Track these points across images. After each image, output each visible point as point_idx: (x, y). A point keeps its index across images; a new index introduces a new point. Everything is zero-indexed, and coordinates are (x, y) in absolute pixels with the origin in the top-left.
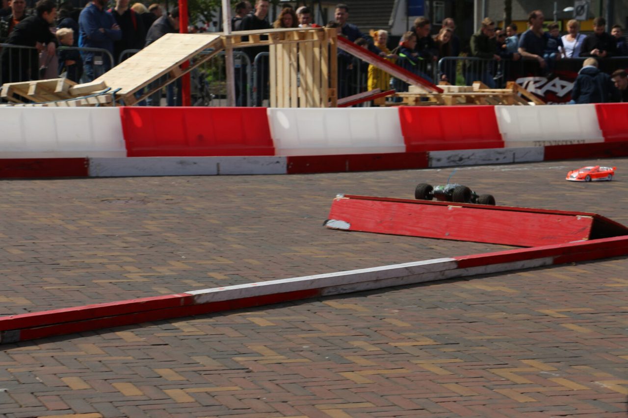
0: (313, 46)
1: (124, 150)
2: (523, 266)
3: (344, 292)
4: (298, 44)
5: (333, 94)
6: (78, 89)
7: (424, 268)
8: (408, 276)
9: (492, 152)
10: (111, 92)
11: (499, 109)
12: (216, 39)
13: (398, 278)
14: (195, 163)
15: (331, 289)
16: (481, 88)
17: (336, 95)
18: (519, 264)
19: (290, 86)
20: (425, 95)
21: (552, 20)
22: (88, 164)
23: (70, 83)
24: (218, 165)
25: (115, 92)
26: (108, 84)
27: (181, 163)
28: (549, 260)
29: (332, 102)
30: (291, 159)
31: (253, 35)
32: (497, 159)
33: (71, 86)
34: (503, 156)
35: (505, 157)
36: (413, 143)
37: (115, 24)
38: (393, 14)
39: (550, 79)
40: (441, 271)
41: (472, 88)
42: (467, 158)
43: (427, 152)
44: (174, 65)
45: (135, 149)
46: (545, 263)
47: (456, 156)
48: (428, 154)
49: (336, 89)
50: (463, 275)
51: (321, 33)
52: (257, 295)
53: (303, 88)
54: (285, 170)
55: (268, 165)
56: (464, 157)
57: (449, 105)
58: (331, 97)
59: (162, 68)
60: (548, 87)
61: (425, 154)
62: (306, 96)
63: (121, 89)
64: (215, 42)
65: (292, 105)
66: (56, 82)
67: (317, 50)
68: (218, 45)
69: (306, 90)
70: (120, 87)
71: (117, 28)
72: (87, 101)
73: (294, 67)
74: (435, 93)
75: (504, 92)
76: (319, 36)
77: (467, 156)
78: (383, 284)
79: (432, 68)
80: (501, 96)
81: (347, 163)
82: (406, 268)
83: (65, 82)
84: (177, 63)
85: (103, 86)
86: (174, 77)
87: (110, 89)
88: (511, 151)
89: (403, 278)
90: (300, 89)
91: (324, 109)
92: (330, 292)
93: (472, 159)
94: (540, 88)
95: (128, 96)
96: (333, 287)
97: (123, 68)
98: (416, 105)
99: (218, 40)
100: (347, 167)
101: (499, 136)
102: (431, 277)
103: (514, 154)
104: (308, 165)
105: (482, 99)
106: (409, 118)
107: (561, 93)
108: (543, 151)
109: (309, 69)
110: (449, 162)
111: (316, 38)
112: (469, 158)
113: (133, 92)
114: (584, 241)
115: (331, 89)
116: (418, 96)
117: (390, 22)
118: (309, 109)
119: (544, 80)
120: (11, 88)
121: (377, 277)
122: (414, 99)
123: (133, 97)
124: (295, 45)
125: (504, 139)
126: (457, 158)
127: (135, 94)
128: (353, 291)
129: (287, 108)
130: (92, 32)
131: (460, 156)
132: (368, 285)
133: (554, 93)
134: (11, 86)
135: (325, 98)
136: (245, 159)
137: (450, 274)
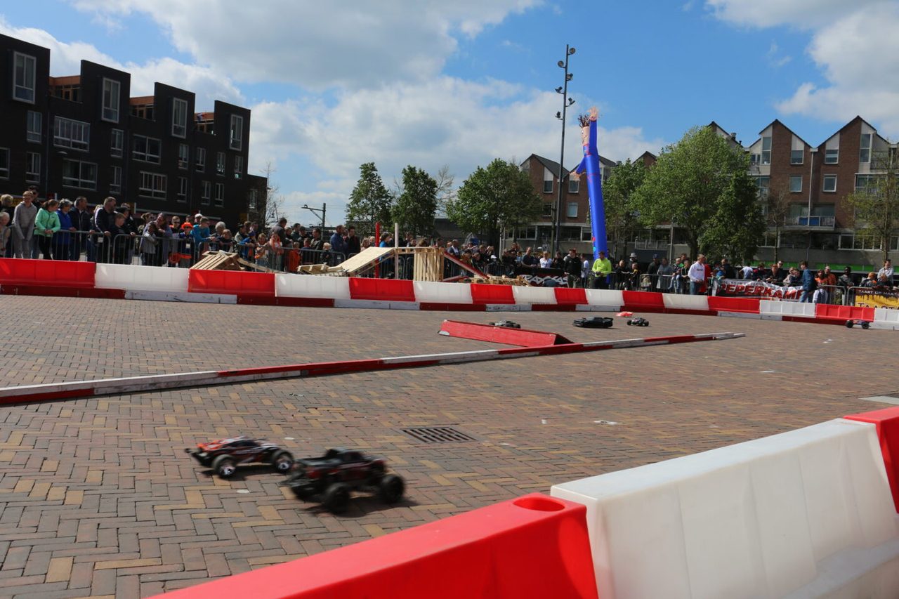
0: (434, 255)
1: (349, 296)
3: (449, 362)
7: (484, 353)
9: (511, 305)
10: (344, 271)
11: (514, 287)
13: (472, 357)
14: (380, 303)
17: (443, 277)
18: (525, 354)
19: (422, 272)
20: (481, 279)
22: (334, 301)
24: (390, 304)
25: (346, 271)
26: (343, 268)
27: (374, 303)
28: (537, 353)
29: (441, 280)
30: (422, 304)
32: (513, 309)
35: (516, 308)
36: (477, 300)
39: (534, 276)
40: (491, 355)
42: (501, 308)
44: (372, 261)
45: (354, 296)
47: (497, 306)
48: (485, 305)
49: (443, 275)
50: (501, 358)
51: (436, 250)
54: (419, 308)
55: (412, 305)
57: (492, 284)
58: (440, 277)
59: (367, 261)
60: (533, 279)
61: (482, 305)
62: (430, 276)
65: (423, 280)
67: (435, 257)
68: (392, 253)
69: (430, 274)
70: (348, 269)
71: (345, 243)
72: (334, 274)
73: (425, 264)
74: (486, 278)
78: (467, 360)
81: (448, 307)
82: (477, 353)
85: (341, 268)
86: (372, 266)
88: (518, 305)
90: (427, 273)
91: (437, 282)
92: (443, 362)
93: (503, 308)
95: (351, 273)
96: (444, 360)
97: (350, 261)
98: (478, 283)
102: (487, 358)
103: (520, 307)
104: (429, 307)
105: (506, 282)
106: (475, 288)
107: (538, 282)
108: (531, 306)
109: (431, 265)
110: (494, 309)
111: (435, 252)
113: (354, 271)
114: (552, 345)
115: (441, 274)
118: (431, 282)
119: (531, 276)
121: (464, 357)
122: (476, 280)
123: (354, 273)
124: (426, 254)
128: (453, 362)
129: (421, 281)
130: (337, 246)
132: (460, 359)
133: (535, 282)
135: (438, 279)
137: (495, 357)
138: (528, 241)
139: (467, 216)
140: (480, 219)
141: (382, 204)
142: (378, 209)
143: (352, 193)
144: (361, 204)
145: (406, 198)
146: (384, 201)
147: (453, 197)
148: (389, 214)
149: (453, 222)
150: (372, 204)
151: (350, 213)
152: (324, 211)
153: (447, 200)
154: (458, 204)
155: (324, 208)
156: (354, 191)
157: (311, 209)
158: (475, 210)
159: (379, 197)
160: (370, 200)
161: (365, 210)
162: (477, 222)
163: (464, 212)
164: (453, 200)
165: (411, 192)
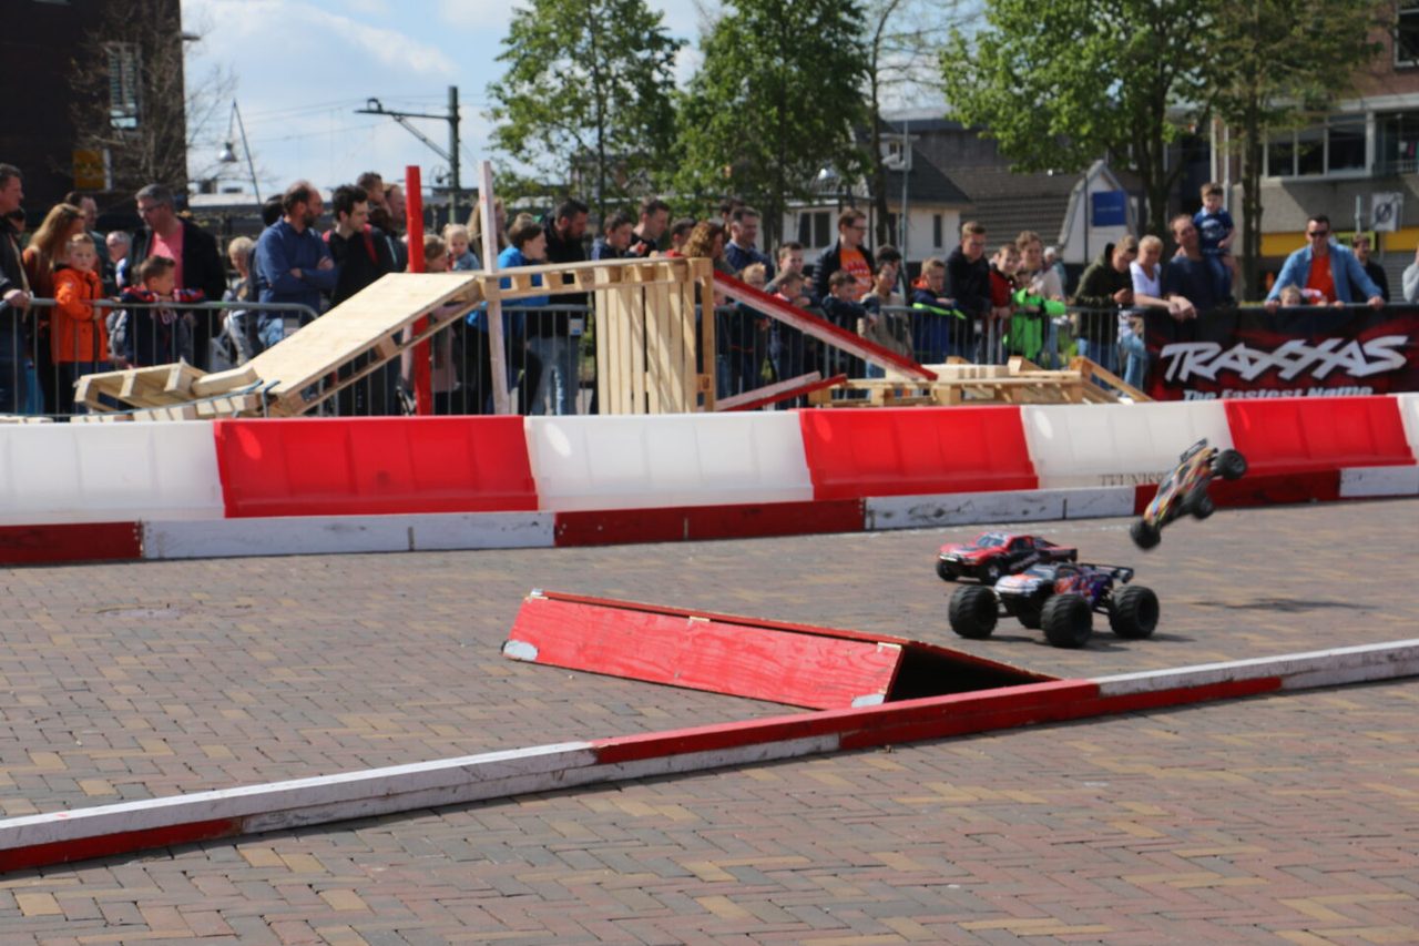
0: (669, 291)
1: (220, 504)
2: (765, 754)
3: (304, 823)
4: (644, 289)
5: (706, 385)
6: (207, 384)
7: (510, 766)
8: (469, 784)
9: (1013, 498)
10: (261, 389)
11: (1029, 413)
12: (467, 284)
13: (442, 788)
14: (363, 529)
15: (266, 819)
16: (1022, 369)
17: (713, 388)
18: (753, 752)
19: (632, 370)
20: (902, 384)
21: (1353, 230)
22: (140, 534)
23: (195, 372)
24: (410, 531)
25: (267, 389)
26: (260, 374)
27: (334, 528)
28: (829, 741)
29: (702, 402)
30: (562, 518)
31: (549, 274)
32: (1025, 513)
33: (195, 379)
34: (1039, 506)
35: (1043, 509)
36: (830, 481)
37: (325, 258)
38: (1066, 223)
39: (1226, 347)
40: (553, 772)
41: (1008, 369)
42: (953, 511)
43: (862, 500)
44: (382, 335)
45: (241, 503)
46: (819, 748)
47: (928, 506)
48: (864, 503)
49: (712, 376)
50: (612, 778)
51: (681, 268)
52: (64, 837)
53: (652, 374)
54: (550, 539)
55: (514, 529)
56: (945, 509)
58: (702, 390)
59: (359, 340)
60: (1225, 361)
61: (855, 503)
62: (659, 390)
63: (278, 383)
64: (466, 288)
65: (636, 411)
66: (168, 371)
67: (675, 299)
68: (472, 293)
69: (659, 378)
70: (277, 379)
71: (328, 264)
72: (214, 406)
73: (637, 334)
74: (923, 380)
75: (1064, 377)
76: (676, 274)
77: (955, 507)
78: (405, 803)
79: (985, 329)
80: (1040, 386)
81: (686, 524)
82: (464, 768)
83: (182, 371)
84: (387, 331)
85: (252, 377)
86: (383, 358)
87: (262, 382)
88: (1056, 495)
89: (455, 788)
90: (648, 374)
91: (689, 415)
92: (265, 824)
93: (963, 513)
94: (1207, 363)
95: (288, 396)
96: (272, 813)
97: (297, 342)
98: (886, 405)
99: (470, 285)
100: (686, 532)
101: (1028, 467)
102: (531, 784)
103: (1065, 502)
104: (600, 528)
105: (1015, 391)
107: (1249, 373)
108: (1132, 496)
109: (663, 337)
110: (913, 519)
111: (671, 277)
112: (958, 510)
113: (300, 389)
115: (702, 376)
116: (889, 387)
117: (1062, 239)
118: (665, 416)
120: (93, 385)
121: (389, 789)
122: (882, 392)
123: (300, 397)
124: (639, 289)
125: (1038, 471)
126: (931, 512)
127: (302, 392)
128: (325, 820)
129: (627, 416)
130: (278, 276)
131: (938, 506)
132: (365, 805)
134: (93, 380)
135: (693, 397)
136: (466, 518)
137: (573, 777)
138: (1334, 184)
139: (1031, 96)
140: (1087, 105)
141: (641, 74)
142: (622, 97)
143: (507, 34)
144: (549, 79)
145: (735, 39)
146: (646, 63)
147: (971, 19)
148: (671, 113)
149: (974, 130)
150: (599, 79)
151: (506, 121)
152: (454, 120)
153: (945, 39)
154: (990, 49)
155: (455, 107)
156: (514, 26)
157: (399, 117)
158: (1064, 70)
159: (626, 46)
160: (585, 60)
161: (572, 104)
162: (1075, 122)
163: (1018, 82)
164: (969, 33)
165: (755, 17)
